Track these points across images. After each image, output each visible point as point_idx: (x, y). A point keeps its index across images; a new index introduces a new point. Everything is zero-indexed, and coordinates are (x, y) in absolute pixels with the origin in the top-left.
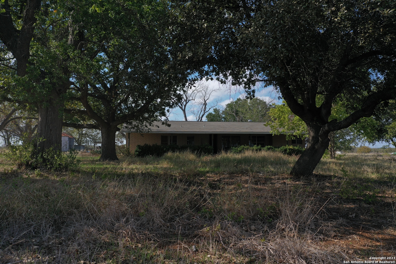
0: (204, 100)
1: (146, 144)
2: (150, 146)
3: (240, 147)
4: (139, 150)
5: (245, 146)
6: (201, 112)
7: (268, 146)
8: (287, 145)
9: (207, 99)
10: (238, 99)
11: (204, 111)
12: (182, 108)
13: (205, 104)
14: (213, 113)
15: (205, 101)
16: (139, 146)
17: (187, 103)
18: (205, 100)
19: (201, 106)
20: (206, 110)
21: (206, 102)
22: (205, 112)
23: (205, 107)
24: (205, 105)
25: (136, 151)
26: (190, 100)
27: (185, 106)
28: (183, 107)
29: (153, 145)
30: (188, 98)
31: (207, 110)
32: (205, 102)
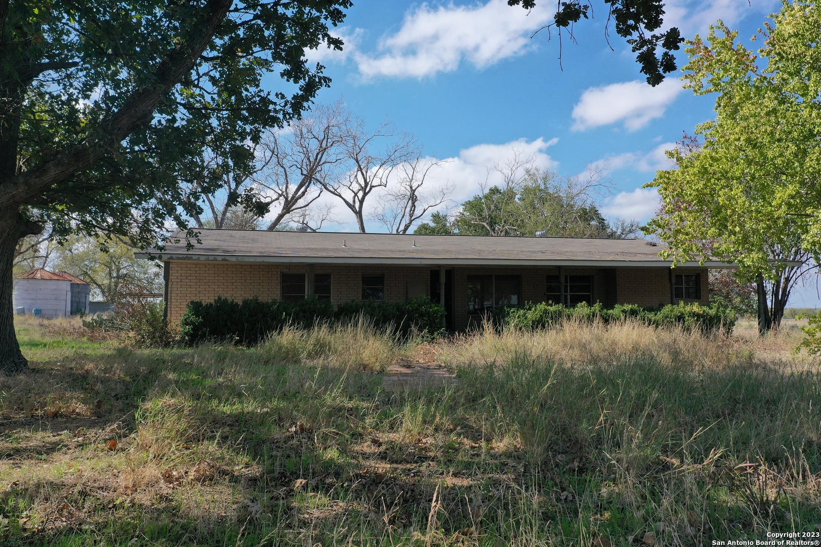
0: (411, 187)
1: (219, 298)
2: (234, 306)
3: (533, 309)
4: (193, 318)
5: (551, 305)
6: (403, 217)
7: (622, 304)
8: (682, 303)
9: (419, 186)
10: (491, 190)
11: (411, 216)
12: (354, 206)
13: (413, 198)
14: (432, 224)
15: (413, 191)
16: (197, 308)
17: (365, 194)
18: (414, 188)
19: (402, 202)
20: (415, 212)
21: (416, 193)
22: (413, 218)
23: (413, 205)
24: (412, 200)
25: (186, 323)
26: (374, 187)
27: (361, 202)
28: (357, 205)
29: (246, 302)
30: (370, 183)
31: (418, 212)
32: (413, 194)
